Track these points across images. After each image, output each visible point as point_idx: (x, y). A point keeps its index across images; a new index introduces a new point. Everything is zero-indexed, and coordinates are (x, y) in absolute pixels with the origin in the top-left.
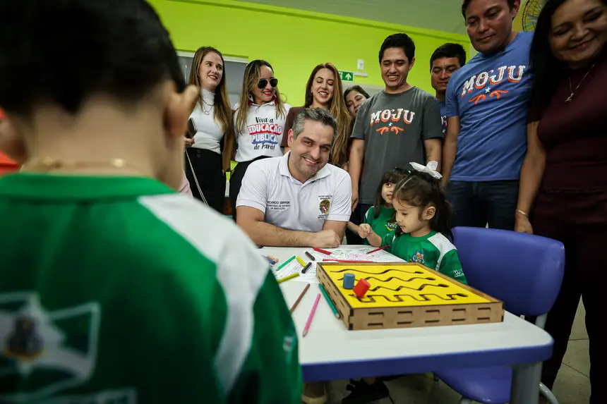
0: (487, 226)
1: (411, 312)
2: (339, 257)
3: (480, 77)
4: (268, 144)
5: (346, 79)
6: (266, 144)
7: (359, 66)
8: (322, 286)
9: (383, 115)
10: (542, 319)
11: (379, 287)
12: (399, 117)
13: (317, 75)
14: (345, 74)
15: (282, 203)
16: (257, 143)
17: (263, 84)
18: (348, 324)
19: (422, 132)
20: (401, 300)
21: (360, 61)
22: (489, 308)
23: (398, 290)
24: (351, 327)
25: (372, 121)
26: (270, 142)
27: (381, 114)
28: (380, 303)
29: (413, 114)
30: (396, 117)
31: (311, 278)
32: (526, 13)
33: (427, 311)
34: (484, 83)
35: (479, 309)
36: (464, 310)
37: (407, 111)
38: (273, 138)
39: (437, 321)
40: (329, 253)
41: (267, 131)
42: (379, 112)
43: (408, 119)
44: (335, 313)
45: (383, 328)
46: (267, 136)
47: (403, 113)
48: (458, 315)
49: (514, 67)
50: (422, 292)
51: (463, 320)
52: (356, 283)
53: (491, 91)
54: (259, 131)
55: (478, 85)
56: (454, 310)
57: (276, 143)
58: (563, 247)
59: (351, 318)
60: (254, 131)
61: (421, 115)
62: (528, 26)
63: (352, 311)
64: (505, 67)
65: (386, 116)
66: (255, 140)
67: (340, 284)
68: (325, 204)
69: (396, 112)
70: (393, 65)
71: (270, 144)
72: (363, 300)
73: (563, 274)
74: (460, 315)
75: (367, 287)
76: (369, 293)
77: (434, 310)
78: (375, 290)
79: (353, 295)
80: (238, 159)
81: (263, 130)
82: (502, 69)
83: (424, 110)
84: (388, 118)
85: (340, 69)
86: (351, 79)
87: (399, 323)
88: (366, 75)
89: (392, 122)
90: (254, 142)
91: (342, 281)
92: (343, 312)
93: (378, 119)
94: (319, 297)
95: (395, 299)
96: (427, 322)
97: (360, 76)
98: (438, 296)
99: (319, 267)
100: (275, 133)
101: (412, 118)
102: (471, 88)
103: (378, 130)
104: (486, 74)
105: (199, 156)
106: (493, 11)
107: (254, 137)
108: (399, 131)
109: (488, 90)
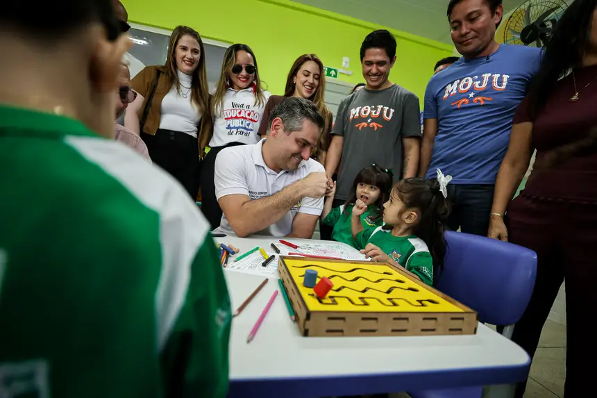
0: (459, 230)
1: (376, 319)
2: (305, 252)
3: (464, 81)
4: (242, 130)
5: (330, 75)
6: (240, 130)
7: (344, 63)
8: (282, 282)
9: (363, 111)
10: (509, 330)
11: (344, 287)
12: (378, 113)
14: (330, 70)
15: (260, 193)
16: (231, 128)
17: (237, 69)
18: (303, 330)
19: (401, 130)
20: (366, 304)
21: (345, 59)
22: (463, 319)
23: (364, 291)
24: (306, 333)
25: (351, 117)
26: (245, 128)
27: (360, 110)
28: (343, 306)
29: (392, 111)
30: (375, 113)
31: (272, 272)
32: (507, 28)
33: (395, 319)
34: (468, 88)
35: (452, 319)
36: (435, 319)
37: (386, 108)
38: (248, 125)
39: (405, 331)
40: (296, 247)
41: (242, 117)
42: (358, 109)
43: (388, 115)
44: (291, 315)
45: (343, 335)
46: (242, 122)
47: (382, 109)
48: (429, 324)
49: (499, 75)
50: (390, 296)
51: (434, 330)
52: (318, 280)
53: (475, 96)
54: (234, 116)
55: (462, 89)
56: (425, 319)
57: (251, 130)
58: (535, 257)
59: (307, 322)
60: (230, 117)
61: (401, 113)
62: (510, 40)
63: (309, 315)
64: (490, 74)
65: (365, 112)
66: (229, 125)
67: (300, 281)
69: (376, 109)
70: (375, 65)
71: (245, 131)
72: (324, 301)
73: (534, 283)
74: (430, 324)
75: (329, 287)
76: (331, 293)
77: (401, 317)
78: (338, 290)
79: (313, 295)
80: (212, 144)
81: (239, 116)
82: (487, 76)
83: (404, 109)
84: (367, 114)
86: (335, 76)
87: (362, 331)
88: (350, 73)
89: (371, 118)
90: (229, 127)
91: (303, 278)
92: (299, 314)
93: (357, 115)
94: (276, 294)
95: (360, 302)
96: (393, 331)
97: (343, 74)
98: (407, 301)
99: (281, 261)
100: (251, 120)
101: (391, 115)
102: (455, 92)
103: (357, 126)
104: (470, 79)
105: (172, 138)
106: (474, 16)
107: (229, 122)
108: (378, 127)
109: (471, 95)
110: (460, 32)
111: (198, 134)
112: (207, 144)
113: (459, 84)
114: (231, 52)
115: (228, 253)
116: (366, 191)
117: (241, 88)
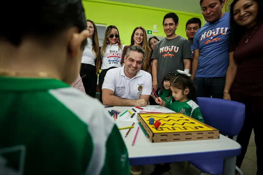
1: (179, 135)
2: (147, 111)
3: (208, 32)
4: (115, 61)
5: (149, 33)
6: (114, 61)
7: (154, 28)
8: (140, 123)
9: (165, 49)
10: (235, 137)
11: (165, 124)
12: (172, 50)
13: (136, 32)
14: (148, 31)
15: (122, 87)
16: (110, 61)
17: (112, 36)
18: (152, 140)
19: (182, 56)
20: (175, 129)
21: (155, 26)
22: (213, 133)
23: (173, 125)
24: (153, 142)
25: (160, 52)
26: (116, 61)
27: (164, 48)
28: (166, 131)
29: (178, 48)
30: (171, 50)
31: (135, 119)
32: (227, 5)
33: (186, 134)
34: (210, 35)
35: (209, 133)
36: (202, 133)
37: (175, 47)
38: (117, 59)
39: (191, 139)
40: (142, 109)
41: (115, 56)
42: (163, 48)
43: (176, 50)
44: (146, 136)
45: (167, 142)
46: (115, 58)
47: (174, 48)
48: (200, 136)
49: (223, 28)
50: (183, 126)
51: (202, 138)
52: (155, 122)
53: (213, 38)
54: (111, 56)
55: (208, 36)
56: (198, 134)
57: (118, 61)
59: (153, 137)
60: (109, 56)
61: (181, 49)
62: (227, 10)
63: (153, 134)
64: (219, 28)
65: (166, 49)
67: (148, 122)
68: (140, 88)
69: (171, 48)
70: (168, 25)
71: (116, 62)
72: (158, 129)
75: (160, 124)
76: (160, 126)
77: (189, 133)
78: (163, 125)
79: (153, 127)
80: (102, 68)
81: (113, 56)
82: (218, 29)
83: (183, 47)
84: (167, 50)
85: (146, 29)
86: (151, 33)
87: (174, 139)
88: (157, 32)
89: (169, 52)
90: (109, 61)
92: (149, 135)
93: (163, 51)
94: (139, 128)
95: (172, 129)
96: (186, 139)
97: (155, 32)
98: (190, 127)
99: (138, 115)
100: (118, 57)
101: (177, 50)
102: (205, 37)
103: (163, 56)
104: (211, 31)
105: (86, 67)
106: (213, 5)
107: (109, 58)
108: (172, 56)
109: (212, 38)
110: (206, 12)
111: (95, 64)
112: (100, 69)
113: (206, 34)
114: (109, 29)
115: (116, 113)
116: (168, 83)
117: (113, 44)
